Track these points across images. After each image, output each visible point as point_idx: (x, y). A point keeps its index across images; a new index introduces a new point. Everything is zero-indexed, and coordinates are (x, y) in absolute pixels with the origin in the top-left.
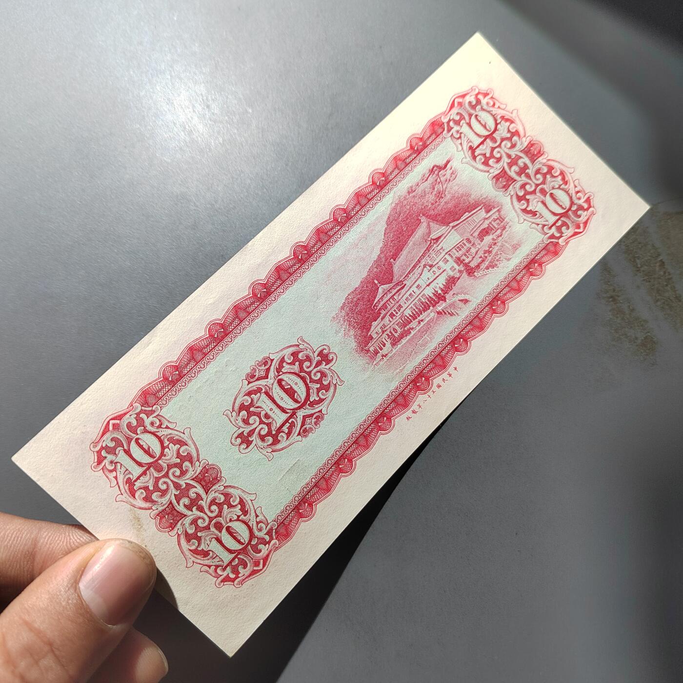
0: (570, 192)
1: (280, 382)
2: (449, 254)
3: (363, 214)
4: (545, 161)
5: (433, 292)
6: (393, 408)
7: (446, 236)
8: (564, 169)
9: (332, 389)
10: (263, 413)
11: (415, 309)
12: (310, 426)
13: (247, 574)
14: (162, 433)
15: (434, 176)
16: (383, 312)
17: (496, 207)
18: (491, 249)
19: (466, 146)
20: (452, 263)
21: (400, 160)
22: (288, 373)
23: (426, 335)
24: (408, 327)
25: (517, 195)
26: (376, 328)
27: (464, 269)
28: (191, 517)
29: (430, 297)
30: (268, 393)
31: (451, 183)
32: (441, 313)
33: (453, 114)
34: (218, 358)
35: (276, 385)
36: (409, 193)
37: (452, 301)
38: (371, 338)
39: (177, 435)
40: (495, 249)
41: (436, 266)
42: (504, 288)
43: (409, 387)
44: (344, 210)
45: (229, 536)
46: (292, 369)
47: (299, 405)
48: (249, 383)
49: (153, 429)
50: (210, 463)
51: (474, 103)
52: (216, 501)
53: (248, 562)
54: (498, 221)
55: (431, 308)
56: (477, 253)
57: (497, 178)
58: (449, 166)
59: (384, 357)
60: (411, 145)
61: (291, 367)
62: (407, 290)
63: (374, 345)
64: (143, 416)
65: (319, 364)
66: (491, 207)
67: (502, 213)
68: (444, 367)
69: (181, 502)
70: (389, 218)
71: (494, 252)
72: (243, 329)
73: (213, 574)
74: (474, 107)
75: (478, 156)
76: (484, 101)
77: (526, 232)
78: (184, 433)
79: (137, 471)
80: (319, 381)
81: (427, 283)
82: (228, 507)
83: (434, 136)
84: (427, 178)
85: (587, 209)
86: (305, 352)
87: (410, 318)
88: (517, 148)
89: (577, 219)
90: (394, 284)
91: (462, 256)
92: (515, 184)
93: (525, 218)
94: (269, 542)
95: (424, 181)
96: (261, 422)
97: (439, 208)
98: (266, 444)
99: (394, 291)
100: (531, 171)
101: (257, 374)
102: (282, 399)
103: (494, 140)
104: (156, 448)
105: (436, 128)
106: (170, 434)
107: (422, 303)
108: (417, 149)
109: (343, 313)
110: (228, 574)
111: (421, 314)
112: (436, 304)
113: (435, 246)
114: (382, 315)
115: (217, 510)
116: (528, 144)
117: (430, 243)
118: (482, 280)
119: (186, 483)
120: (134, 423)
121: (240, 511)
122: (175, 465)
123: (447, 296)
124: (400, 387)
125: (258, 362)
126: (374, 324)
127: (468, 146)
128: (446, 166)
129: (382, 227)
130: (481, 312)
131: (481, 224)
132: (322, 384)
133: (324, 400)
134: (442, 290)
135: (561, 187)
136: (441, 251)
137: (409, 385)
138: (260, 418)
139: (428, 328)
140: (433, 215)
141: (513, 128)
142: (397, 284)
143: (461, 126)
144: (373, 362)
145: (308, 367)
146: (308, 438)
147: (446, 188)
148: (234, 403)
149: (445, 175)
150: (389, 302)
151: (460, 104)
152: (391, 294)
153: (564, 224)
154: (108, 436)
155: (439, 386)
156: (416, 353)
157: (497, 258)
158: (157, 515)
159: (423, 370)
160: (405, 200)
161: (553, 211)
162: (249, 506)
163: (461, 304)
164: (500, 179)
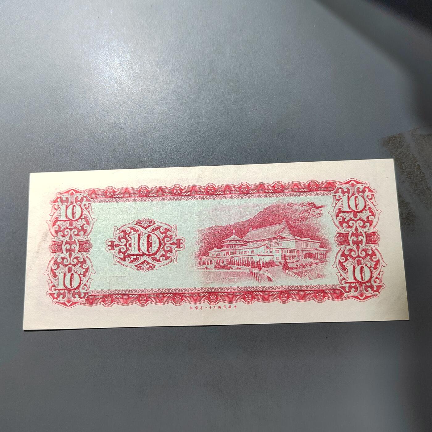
0: (374, 275)
1: (149, 236)
2: (282, 250)
3: (256, 196)
4: (374, 248)
5: (258, 260)
6: (188, 296)
7: (289, 240)
8: (381, 260)
9: (169, 260)
10: (129, 242)
11: (242, 260)
12: (144, 267)
13: (61, 302)
14: (85, 212)
15: (308, 207)
16: (225, 248)
17: (328, 248)
18: (306, 266)
19: (338, 206)
20: (279, 255)
21: (297, 186)
22: (156, 235)
23: (236, 277)
24: (230, 265)
25: (344, 252)
26: (215, 252)
27: (283, 264)
28: (64, 255)
29: (254, 262)
30: (140, 236)
31: (314, 217)
32: (253, 274)
33: (345, 187)
34: (133, 202)
35: (146, 236)
36: (288, 205)
37: (263, 273)
38: (208, 254)
39: (89, 218)
40: (308, 268)
41: (270, 250)
42: (295, 291)
43: (205, 294)
44: (248, 188)
45: (70, 278)
46: (159, 235)
47: (148, 253)
48: (136, 224)
49: (83, 208)
50: (90, 241)
51: (361, 190)
52: (79, 259)
53: (66, 297)
54: (322, 256)
55: (250, 267)
56: (297, 261)
57: (340, 235)
58: (320, 209)
59: (206, 269)
60: (309, 184)
61: (160, 234)
62: (245, 248)
63: (207, 259)
64: (85, 199)
65: (173, 244)
66: (325, 246)
67: (328, 254)
68: (231, 300)
69: (67, 245)
70: (267, 208)
71: (306, 269)
72: (155, 200)
73: (50, 287)
74: (359, 192)
75: (340, 216)
76: (367, 193)
77: (332, 274)
78: (92, 220)
79: (63, 218)
80: (166, 252)
81: (259, 254)
82: (81, 266)
83: (325, 189)
84: (304, 206)
85: (375, 291)
86: (172, 233)
87: (235, 262)
88: (364, 230)
89: (365, 291)
90: (242, 240)
91: (288, 256)
92: (347, 246)
93: (338, 267)
94: (81, 298)
95: (301, 205)
96: (125, 245)
97: (297, 224)
98: (119, 256)
99: (239, 243)
100: (362, 246)
101: (143, 223)
102: (143, 244)
103: (355, 216)
104: (77, 216)
105: (330, 186)
106: (87, 215)
107: (248, 261)
108: (311, 188)
109: (205, 232)
110: (55, 293)
111: (243, 265)
112: (254, 267)
113: (279, 240)
114: (223, 249)
115: (75, 263)
116: (372, 233)
117: (277, 237)
118: (287, 277)
119: (75, 240)
120: (79, 198)
121: (83, 272)
122: (78, 229)
123: (263, 269)
124: (201, 290)
125: (148, 219)
126: (216, 249)
127: (339, 208)
128: (319, 207)
129: (261, 209)
130: (273, 291)
131: (312, 250)
132: (166, 254)
133: (161, 262)
134: (263, 263)
135: (371, 268)
136: (279, 245)
137: (206, 293)
138: (126, 243)
139: (240, 275)
140: (291, 225)
141: (371, 218)
142: (243, 241)
143: (344, 196)
144: (199, 266)
145: (167, 241)
146: (138, 272)
147: (309, 218)
148: (122, 226)
149: (314, 211)
150: (232, 246)
151: (353, 185)
152: (236, 244)
153: (356, 287)
154: (66, 195)
155: (220, 307)
156: (223, 281)
157: (305, 273)
158: (54, 242)
159: (219, 292)
160: (283, 207)
161: (356, 276)
162: (88, 274)
163: (266, 279)
164: (342, 237)
